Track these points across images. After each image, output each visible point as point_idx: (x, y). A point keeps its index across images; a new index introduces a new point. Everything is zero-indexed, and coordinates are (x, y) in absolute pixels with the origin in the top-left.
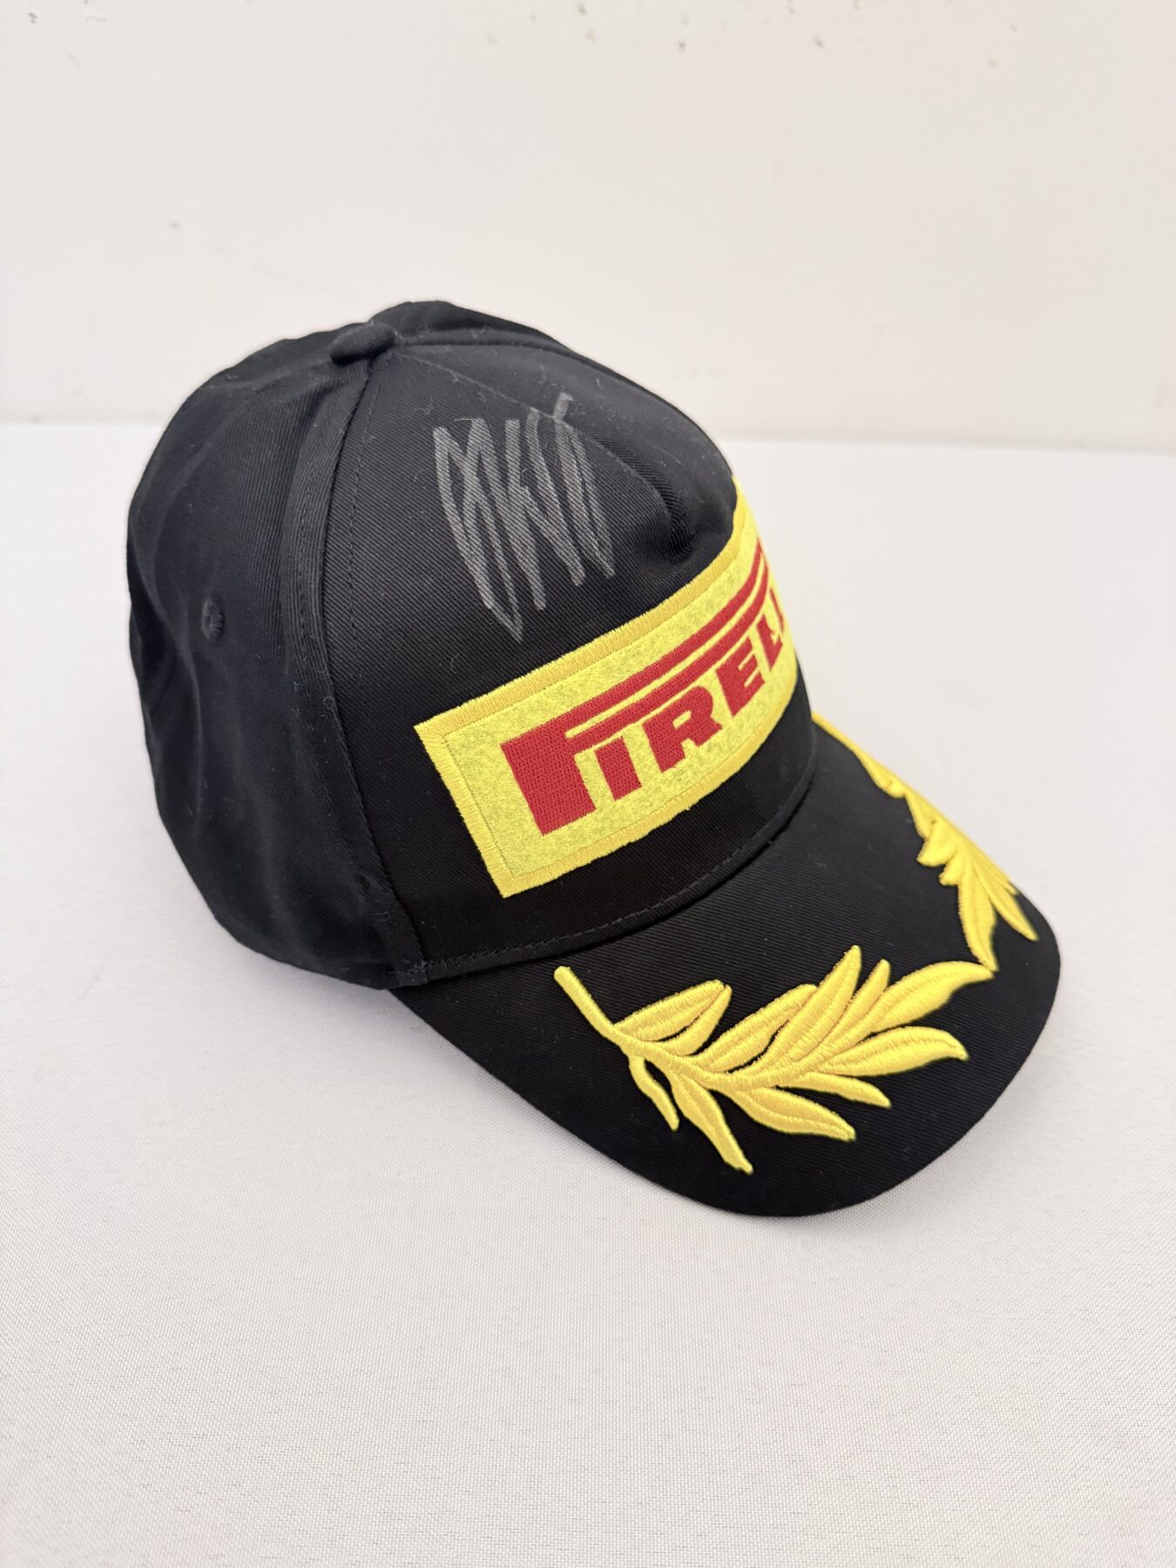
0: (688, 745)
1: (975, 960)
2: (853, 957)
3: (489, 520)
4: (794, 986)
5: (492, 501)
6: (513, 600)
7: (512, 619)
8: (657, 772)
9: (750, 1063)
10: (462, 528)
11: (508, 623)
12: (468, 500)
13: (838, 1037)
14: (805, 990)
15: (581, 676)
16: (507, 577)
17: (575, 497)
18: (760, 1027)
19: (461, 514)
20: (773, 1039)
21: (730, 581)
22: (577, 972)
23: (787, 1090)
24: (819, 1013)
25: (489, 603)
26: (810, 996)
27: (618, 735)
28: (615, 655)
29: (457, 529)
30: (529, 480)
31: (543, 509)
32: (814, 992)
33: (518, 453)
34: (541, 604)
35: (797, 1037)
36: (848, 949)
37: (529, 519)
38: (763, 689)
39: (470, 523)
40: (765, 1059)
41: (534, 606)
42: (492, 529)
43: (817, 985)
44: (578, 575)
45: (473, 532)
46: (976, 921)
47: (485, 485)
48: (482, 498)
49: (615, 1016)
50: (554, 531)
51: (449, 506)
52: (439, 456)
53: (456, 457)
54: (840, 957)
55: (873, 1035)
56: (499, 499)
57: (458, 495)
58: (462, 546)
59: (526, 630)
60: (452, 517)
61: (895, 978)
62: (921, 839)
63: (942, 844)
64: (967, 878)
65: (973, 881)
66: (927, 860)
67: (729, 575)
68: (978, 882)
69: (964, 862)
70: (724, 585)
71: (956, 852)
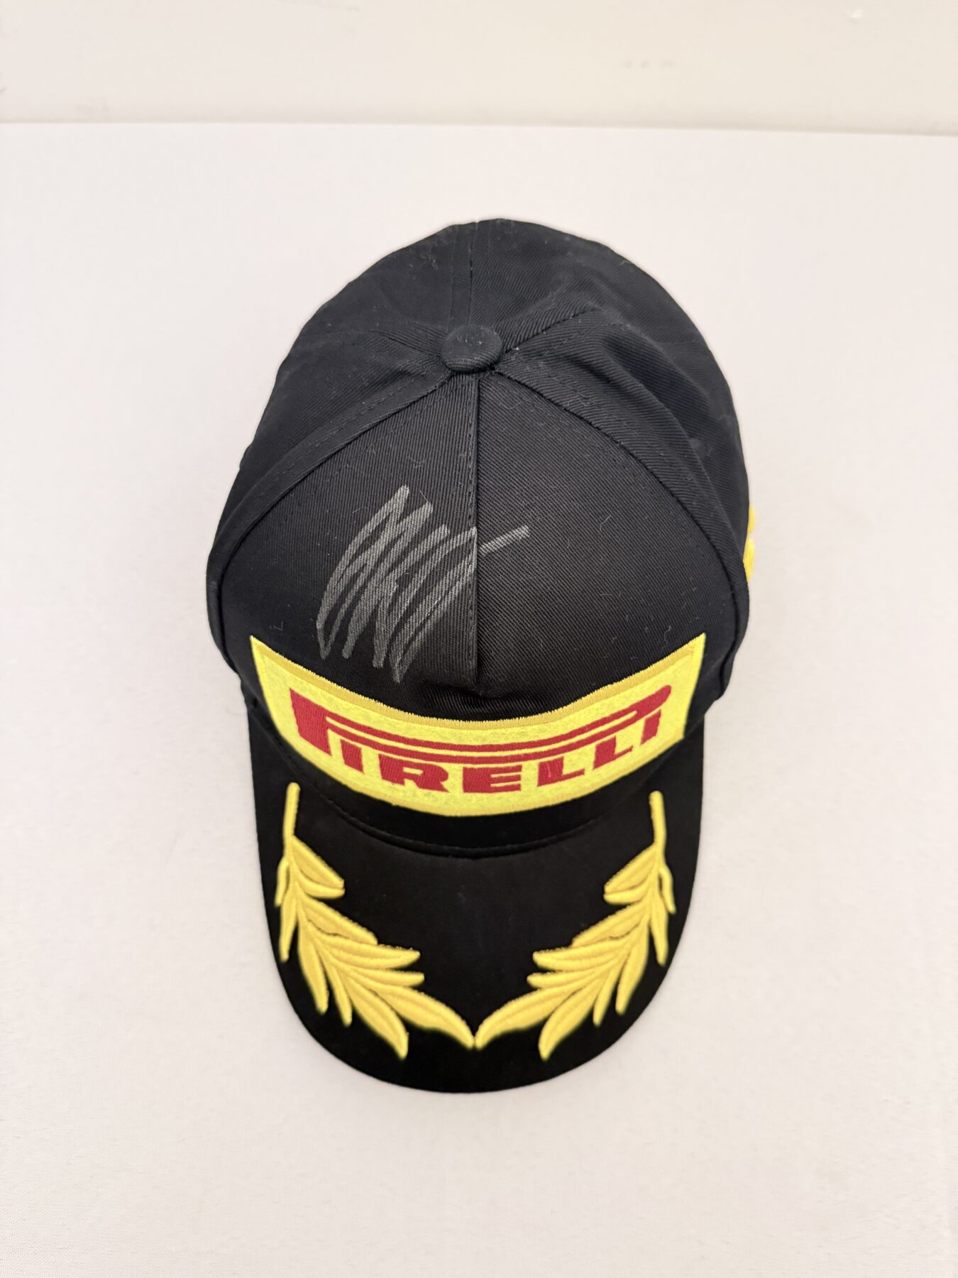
0: (410, 784)
1: (474, 1031)
2: (411, 956)
3: (360, 582)
4: (369, 929)
5: (373, 573)
6: (333, 637)
7: (326, 645)
8: (377, 777)
9: (319, 929)
10: (344, 569)
11: (322, 645)
12: (365, 555)
13: (359, 973)
14: (370, 937)
15: (346, 705)
16: (338, 623)
17: (414, 621)
18: (333, 922)
19: (351, 562)
20: (335, 935)
21: (522, 734)
22: (302, 795)
23: (320, 958)
24: (362, 955)
25: (319, 626)
26: (368, 943)
27: (359, 745)
28: (376, 715)
29: (340, 568)
30: (403, 582)
31: (390, 611)
32: (372, 945)
33: (418, 558)
34: (346, 654)
35: (342, 948)
36: (415, 949)
37: (377, 606)
38: (517, 793)
39: (349, 573)
40: (324, 937)
41: (340, 653)
42: (356, 588)
43: (379, 943)
44: (378, 662)
45: (345, 581)
46: (509, 1016)
47: (380, 560)
48: (371, 564)
49: (298, 833)
50: (383, 628)
51: (351, 549)
52: (386, 508)
53: (393, 519)
54: (406, 947)
55: (376, 994)
56: (378, 576)
57: (364, 547)
58: (332, 582)
59: (329, 657)
60: (345, 560)
61: (419, 988)
62: (567, 943)
63: (580, 958)
64: (555, 990)
65: (556, 996)
66: (541, 958)
67: (523, 730)
68: (560, 1000)
69: (576, 980)
70: (511, 734)
71: (582, 970)
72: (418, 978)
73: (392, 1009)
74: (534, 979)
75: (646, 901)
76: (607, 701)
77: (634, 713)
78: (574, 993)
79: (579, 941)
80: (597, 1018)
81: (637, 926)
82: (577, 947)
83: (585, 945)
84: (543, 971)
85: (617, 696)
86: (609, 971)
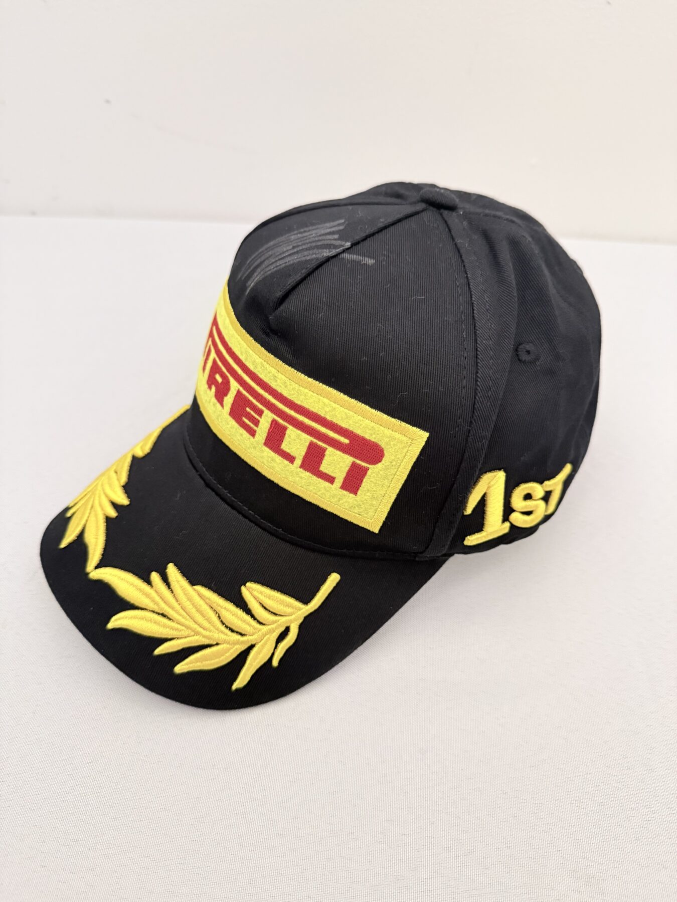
0: (213, 390)
2: (124, 501)
8: (206, 379)
10: (283, 238)
12: (297, 236)
13: (99, 495)
14: (124, 482)
17: (279, 263)
18: (123, 467)
20: (116, 472)
24: (111, 487)
26: (120, 483)
27: (212, 349)
28: (228, 321)
30: (294, 248)
31: (277, 257)
32: (120, 485)
35: (109, 479)
36: (131, 500)
38: (251, 438)
43: (123, 486)
54: (129, 496)
61: (108, 520)
62: (193, 583)
63: (190, 599)
64: (157, 599)
65: (153, 601)
66: (172, 570)
67: (276, 375)
68: (152, 606)
69: (173, 608)
70: (269, 372)
71: (183, 609)
72: (113, 513)
73: (87, 521)
74: (155, 577)
75: (264, 629)
76: (334, 405)
77: (346, 441)
78: (163, 615)
79: (199, 588)
80: (159, 651)
81: (242, 635)
82: (195, 590)
83: (200, 596)
84: (165, 579)
85: (342, 409)
86: (197, 633)
